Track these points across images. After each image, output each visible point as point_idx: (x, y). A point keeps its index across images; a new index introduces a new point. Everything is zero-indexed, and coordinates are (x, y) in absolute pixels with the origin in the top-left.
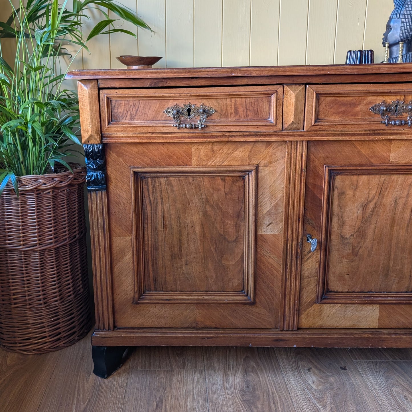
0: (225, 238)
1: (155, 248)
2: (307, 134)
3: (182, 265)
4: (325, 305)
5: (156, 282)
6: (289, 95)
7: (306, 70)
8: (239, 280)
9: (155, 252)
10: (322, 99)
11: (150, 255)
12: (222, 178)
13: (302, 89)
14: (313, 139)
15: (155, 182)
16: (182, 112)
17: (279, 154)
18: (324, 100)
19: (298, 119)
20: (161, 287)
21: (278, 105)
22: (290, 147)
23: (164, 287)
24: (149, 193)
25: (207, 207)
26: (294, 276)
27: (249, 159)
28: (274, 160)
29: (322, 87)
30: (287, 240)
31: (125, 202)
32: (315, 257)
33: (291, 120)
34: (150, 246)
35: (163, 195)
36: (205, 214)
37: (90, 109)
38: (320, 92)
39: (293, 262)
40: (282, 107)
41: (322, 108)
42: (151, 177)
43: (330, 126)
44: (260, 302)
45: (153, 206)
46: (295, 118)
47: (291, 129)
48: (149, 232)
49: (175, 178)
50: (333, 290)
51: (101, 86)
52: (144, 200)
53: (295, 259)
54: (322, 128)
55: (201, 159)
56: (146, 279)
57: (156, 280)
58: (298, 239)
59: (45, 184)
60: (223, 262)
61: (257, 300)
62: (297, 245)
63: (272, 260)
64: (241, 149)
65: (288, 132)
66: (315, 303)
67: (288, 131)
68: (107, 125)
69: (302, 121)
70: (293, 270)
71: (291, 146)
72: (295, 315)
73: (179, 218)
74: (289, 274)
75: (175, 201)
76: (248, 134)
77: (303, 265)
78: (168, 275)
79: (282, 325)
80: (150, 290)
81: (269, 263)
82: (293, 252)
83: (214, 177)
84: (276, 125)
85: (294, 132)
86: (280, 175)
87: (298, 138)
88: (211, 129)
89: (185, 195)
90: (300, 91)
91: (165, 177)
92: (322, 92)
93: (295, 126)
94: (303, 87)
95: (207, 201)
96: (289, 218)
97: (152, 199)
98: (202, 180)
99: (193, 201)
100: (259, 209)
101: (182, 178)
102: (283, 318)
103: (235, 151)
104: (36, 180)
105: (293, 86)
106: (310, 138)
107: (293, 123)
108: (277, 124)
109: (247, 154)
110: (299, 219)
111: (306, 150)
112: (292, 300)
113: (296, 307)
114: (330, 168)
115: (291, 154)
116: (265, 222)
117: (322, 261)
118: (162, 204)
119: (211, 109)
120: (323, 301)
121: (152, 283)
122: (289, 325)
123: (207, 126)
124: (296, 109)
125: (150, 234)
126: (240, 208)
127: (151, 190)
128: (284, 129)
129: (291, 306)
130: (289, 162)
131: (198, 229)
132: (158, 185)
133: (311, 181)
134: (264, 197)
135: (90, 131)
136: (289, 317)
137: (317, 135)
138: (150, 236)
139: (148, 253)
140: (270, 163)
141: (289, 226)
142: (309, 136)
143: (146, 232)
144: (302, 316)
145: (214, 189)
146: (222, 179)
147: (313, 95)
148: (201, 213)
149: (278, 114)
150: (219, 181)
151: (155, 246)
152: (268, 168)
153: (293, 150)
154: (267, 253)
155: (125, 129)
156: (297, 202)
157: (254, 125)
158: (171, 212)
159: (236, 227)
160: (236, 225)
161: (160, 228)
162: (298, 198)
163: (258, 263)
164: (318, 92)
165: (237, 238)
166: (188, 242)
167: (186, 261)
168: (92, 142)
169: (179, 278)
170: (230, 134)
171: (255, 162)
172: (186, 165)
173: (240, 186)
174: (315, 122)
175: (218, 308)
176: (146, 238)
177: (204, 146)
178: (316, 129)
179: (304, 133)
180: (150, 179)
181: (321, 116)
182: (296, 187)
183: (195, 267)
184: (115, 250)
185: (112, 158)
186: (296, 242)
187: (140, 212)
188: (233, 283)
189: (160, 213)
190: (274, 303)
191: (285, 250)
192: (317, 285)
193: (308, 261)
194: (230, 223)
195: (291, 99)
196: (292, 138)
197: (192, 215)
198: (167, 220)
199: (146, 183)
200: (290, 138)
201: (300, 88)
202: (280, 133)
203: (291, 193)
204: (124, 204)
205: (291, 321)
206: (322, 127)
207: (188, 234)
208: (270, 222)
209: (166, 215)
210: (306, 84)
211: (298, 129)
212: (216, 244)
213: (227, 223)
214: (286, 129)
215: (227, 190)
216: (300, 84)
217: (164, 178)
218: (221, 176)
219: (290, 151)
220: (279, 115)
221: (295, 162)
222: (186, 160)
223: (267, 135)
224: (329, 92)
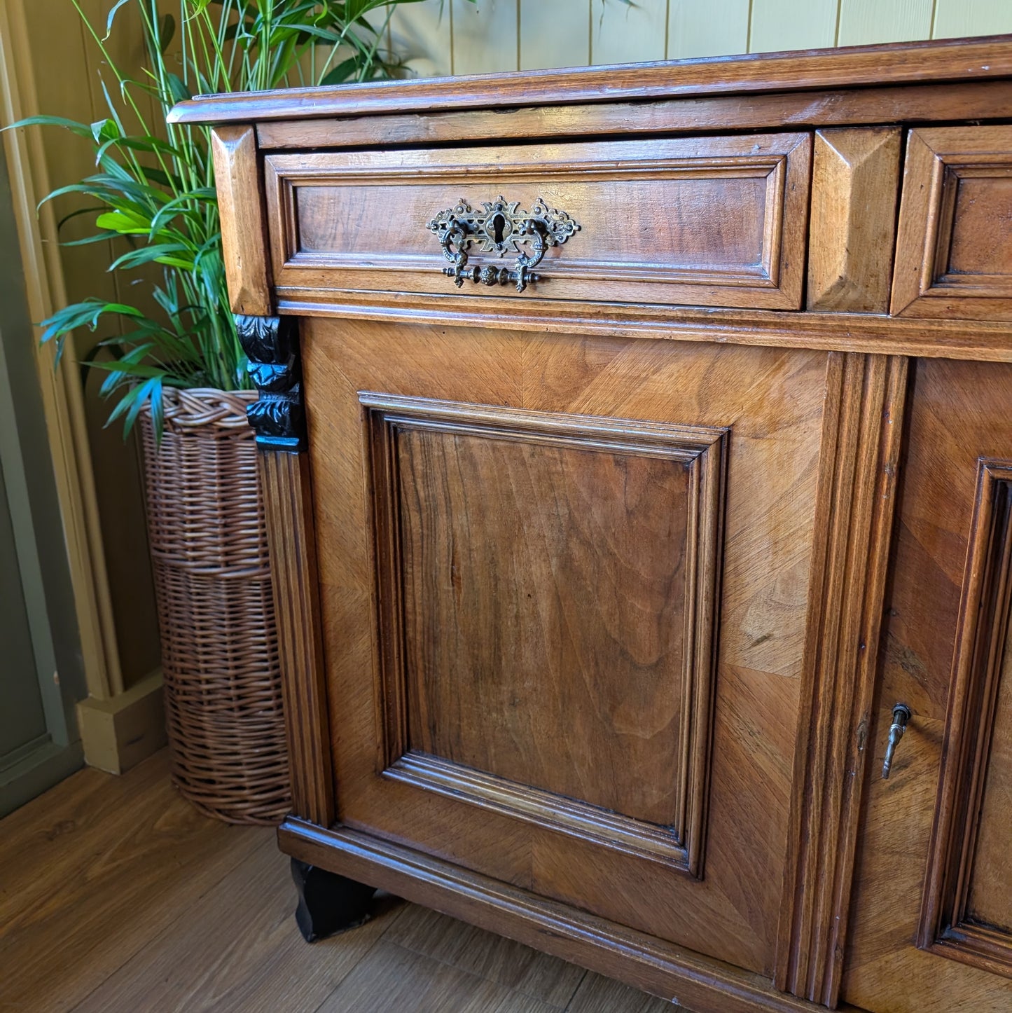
0: (623, 653)
1: (433, 639)
2: (901, 330)
3: (502, 703)
4: (947, 963)
5: (435, 732)
6: (830, 170)
7: (889, 63)
8: (663, 790)
9: (432, 647)
10: (974, 186)
11: (419, 654)
12: (619, 458)
13: (886, 146)
14: (921, 350)
15: (430, 445)
16: (478, 227)
17: (806, 396)
18: (982, 192)
19: (863, 270)
20: (448, 749)
21: (787, 211)
22: (839, 373)
23: (454, 752)
24: (413, 474)
25: (571, 545)
26: (835, 833)
27: (700, 404)
28: (786, 417)
29: (971, 135)
30: (814, 708)
31: (352, 494)
32: (919, 789)
33: (834, 271)
34: (419, 627)
35: (451, 487)
36: (567, 563)
37: (237, 214)
38: (958, 159)
39: (832, 786)
40: (803, 219)
41: (970, 227)
42: (420, 430)
43: (999, 302)
44: (720, 878)
45: (424, 515)
46: (852, 264)
47: (837, 307)
48: (417, 589)
49: (482, 441)
50: (990, 919)
51: (265, 142)
52: (403, 495)
53: (839, 778)
54: (962, 308)
55: (548, 387)
56: (411, 718)
57: (434, 727)
58: (853, 714)
59: (232, 415)
60: (617, 725)
61: (710, 870)
62: (850, 730)
63: (764, 758)
64: (673, 367)
65: (823, 319)
66: (911, 942)
67: (825, 315)
68: (283, 261)
69: (883, 278)
70: (832, 812)
71: (844, 371)
72: (832, 962)
73: (493, 562)
74: (817, 822)
75: (481, 512)
76: (680, 314)
77: (872, 803)
78: (465, 721)
79: (784, 977)
80: (421, 750)
81: (754, 765)
82: (835, 754)
83: (592, 452)
84: (778, 285)
85: (848, 319)
86: (807, 473)
87: (860, 342)
88: (559, 289)
89: (509, 496)
90: (877, 153)
91: (456, 434)
92: (966, 159)
93: (852, 295)
94: (890, 137)
95: (573, 526)
96: (826, 631)
97: (422, 494)
98: (557, 456)
99: (534, 519)
100: (730, 580)
101: (501, 444)
102: (787, 954)
103: (654, 373)
104: (215, 404)
105: (851, 136)
106: (907, 345)
107: (842, 283)
108: (784, 282)
109: (694, 385)
110: (862, 642)
111: (902, 392)
112: (821, 908)
113: (835, 935)
114: (998, 475)
115: (842, 401)
116: (749, 630)
117: (943, 810)
118: (449, 514)
119: (566, 219)
120: (937, 947)
121: (426, 731)
122: (807, 986)
123: (544, 279)
124: (857, 227)
125: (418, 594)
126: (674, 567)
127: (419, 469)
128: (810, 303)
129: (819, 925)
130: (833, 430)
131: (545, 607)
132: (438, 457)
133: (918, 510)
134: (749, 545)
135: (240, 277)
136: (810, 959)
137: (941, 338)
138: (418, 601)
139: (415, 647)
140: (774, 425)
141: (824, 661)
142: (908, 340)
143: (409, 587)
144: (862, 970)
145: (592, 489)
146: (617, 463)
147: (931, 171)
148: (554, 561)
149: (786, 246)
150: (608, 468)
151: (431, 632)
152: (764, 445)
153: (849, 389)
154: (751, 733)
155: (328, 277)
156: (857, 581)
157: (699, 284)
158: (473, 541)
159: (659, 624)
160: (660, 617)
161: (445, 586)
162: (863, 568)
163: (719, 755)
164: (949, 160)
165: (660, 660)
166: (518, 641)
167: (513, 695)
168: (249, 308)
169: (494, 737)
170: (621, 311)
171: (721, 415)
172: (506, 404)
173: (677, 491)
174: (934, 280)
175: (593, 857)
176: (409, 605)
177: (558, 347)
178: (936, 310)
179: (884, 325)
180: (415, 434)
181: (964, 260)
182: (857, 526)
183: (535, 719)
184: (333, 622)
185: (317, 361)
186: (846, 722)
187: (390, 528)
188: (644, 795)
189: (443, 541)
190: (767, 898)
191: (805, 738)
192: (921, 885)
193: (896, 797)
194: (641, 606)
195: (836, 189)
196: (838, 341)
197: (529, 561)
198: (463, 563)
199: (405, 444)
200: (831, 341)
201: (877, 143)
202: (792, 319)
203: (835, 544)
204: (349, 497)
205: (816, 975)
206: (962, 305)
207: (517, 617)
208: (764, 634)
209: (459, 548)
210: (905, 126)
211: (865, 308)
212: (597, 664)
213: (633, 606)
214: (820, 305)
215: (633, 501)
216: (876, 126)
217: (452, 438)
218: (614, 453)
219: (836, 391)
220: (791, 250)
221: (854, 432)
222: (506, 387)
223: (747, 323)
224: (999, 158)
